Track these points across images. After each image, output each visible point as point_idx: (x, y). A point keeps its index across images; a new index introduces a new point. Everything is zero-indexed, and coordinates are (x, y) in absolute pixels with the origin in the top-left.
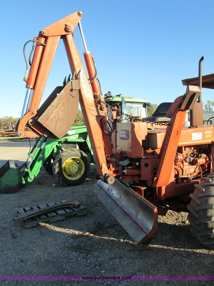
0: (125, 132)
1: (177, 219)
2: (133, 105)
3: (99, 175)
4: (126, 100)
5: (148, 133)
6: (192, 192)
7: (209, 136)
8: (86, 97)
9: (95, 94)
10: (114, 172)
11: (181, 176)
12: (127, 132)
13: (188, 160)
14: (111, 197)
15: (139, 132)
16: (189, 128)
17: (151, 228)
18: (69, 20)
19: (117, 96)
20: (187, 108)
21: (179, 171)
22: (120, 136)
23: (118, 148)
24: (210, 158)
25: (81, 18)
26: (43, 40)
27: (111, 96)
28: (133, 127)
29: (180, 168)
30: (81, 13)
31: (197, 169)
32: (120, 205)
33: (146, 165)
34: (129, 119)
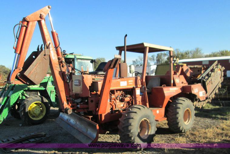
0: (78, 82)
1: (114, 139)
2: (83, 61)
3: (62, 109)
4: (77, 57)
5: (93, 82)
6: (120, 117)
7: (132, 83)
8: (53, 59)
9: (59, 57)
10: (71, 107)
11: (114, 109)
12: (79, 81)
13: (118, 98)
14: (69, 125)
15: (87, 81)
16: (119, 78)
17: (95, 137)
18: (42, 11)
19: (70, 54)
20: (114, 67)
21: (113, 106)
22: (75, 84)
23: (73, 92)
24: (132, 97)
25: (50, 10)
26: (25, 23)
27: (66, 54)
28: (83, 78)
29: (114, 104)
30: (50, 7)
31: (125, 104)
32: (76, 128)
33: (92, 101)
34: (80, 73)
